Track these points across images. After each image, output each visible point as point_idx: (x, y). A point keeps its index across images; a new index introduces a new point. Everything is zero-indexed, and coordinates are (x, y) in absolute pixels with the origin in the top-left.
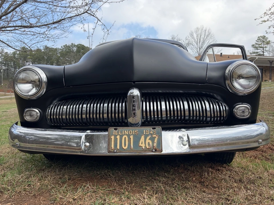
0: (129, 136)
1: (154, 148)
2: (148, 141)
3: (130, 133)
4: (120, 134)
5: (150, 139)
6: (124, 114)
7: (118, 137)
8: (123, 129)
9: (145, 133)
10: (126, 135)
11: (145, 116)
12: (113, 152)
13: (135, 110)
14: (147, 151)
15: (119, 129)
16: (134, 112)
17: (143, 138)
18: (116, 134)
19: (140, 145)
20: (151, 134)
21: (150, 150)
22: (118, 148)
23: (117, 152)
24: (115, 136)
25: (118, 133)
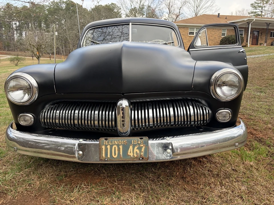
0: (118, 146)
1: (142, 157)
2: (136, 150)
3: (120, 143)
4: (110, 144)
5: (137, 149)
6: (113, 123)
7: (109, 147)
8: (113, 139)
9: (133, 143)
10: (116, 144)
11: (134, 124)
12: (104, 160)
13: (124, 122)
14: (135, 159)
15: (110, 139)
16: (122, 123)
17: (131, 147)
18: (107, 144)
19: (129, 154)
20: (139, 144)
21: (137, 158)
22: (109, 156)
23: (108, 160)
24: (106, 146)
25: (108, 143)
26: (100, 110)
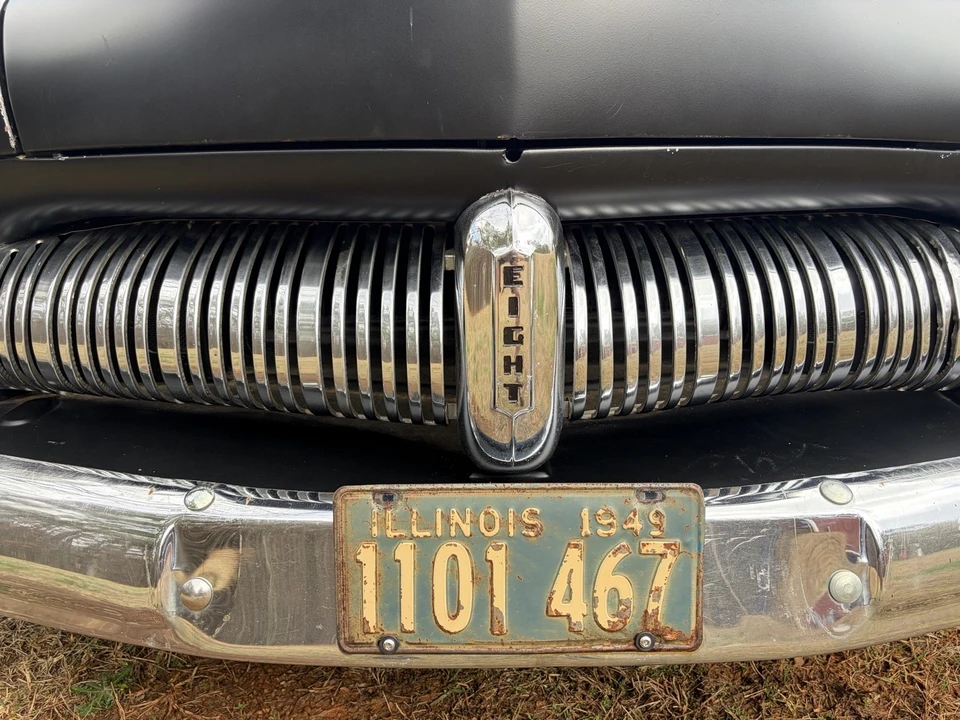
0: (477, 544)
1: (651, 627)
2: (610, 577)
3: (490, 528)
4: (416, 533)
5: (621, 568)
6: (437, 370)
7: (405, 553)
8: (441, 495)
9: (587, 530)
10: (461, 537)
11: (584, 386)
12: (375, 648)
13: (519, 369)
14: (600, 640)
15: (411, 496)
16: (511, 378)
17: (574, 560)
18: (390, 534)
19: (557, 605)
20: (634, 535)
21: (619, 636)
22: (408, 619)
23: (404, 646)
24: (386, 545)
25: (403, 522)
26: (338, 275)
